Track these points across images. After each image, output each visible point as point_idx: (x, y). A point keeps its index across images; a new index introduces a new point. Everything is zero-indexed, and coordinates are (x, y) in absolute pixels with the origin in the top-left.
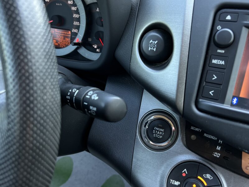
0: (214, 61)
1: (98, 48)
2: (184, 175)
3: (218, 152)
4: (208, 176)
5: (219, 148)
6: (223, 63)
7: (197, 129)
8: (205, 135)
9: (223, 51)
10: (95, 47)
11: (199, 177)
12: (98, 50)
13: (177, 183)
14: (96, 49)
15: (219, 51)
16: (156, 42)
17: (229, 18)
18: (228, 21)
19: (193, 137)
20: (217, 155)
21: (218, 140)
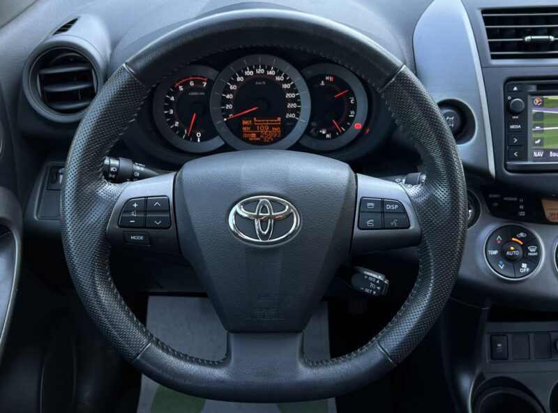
0: (512, 127)
1: (327, 133)
2: (499, 242)
3: (522, 210)
4: (522, 235)
5: (522, 207)
6: (520, 126)
7: (496, 196)
8: (505, 199)
9: (517, 117)
10: (324, 132)
11: (513, 239)
12: (328, 136)
13: (495, 252)
14: (325, 135)
15: (514, 117)
16: (452, 118)
17: (515, 89)
18: (515, 91)
19: (496, 204)
20: (522, 214)
21: (519, 200)
